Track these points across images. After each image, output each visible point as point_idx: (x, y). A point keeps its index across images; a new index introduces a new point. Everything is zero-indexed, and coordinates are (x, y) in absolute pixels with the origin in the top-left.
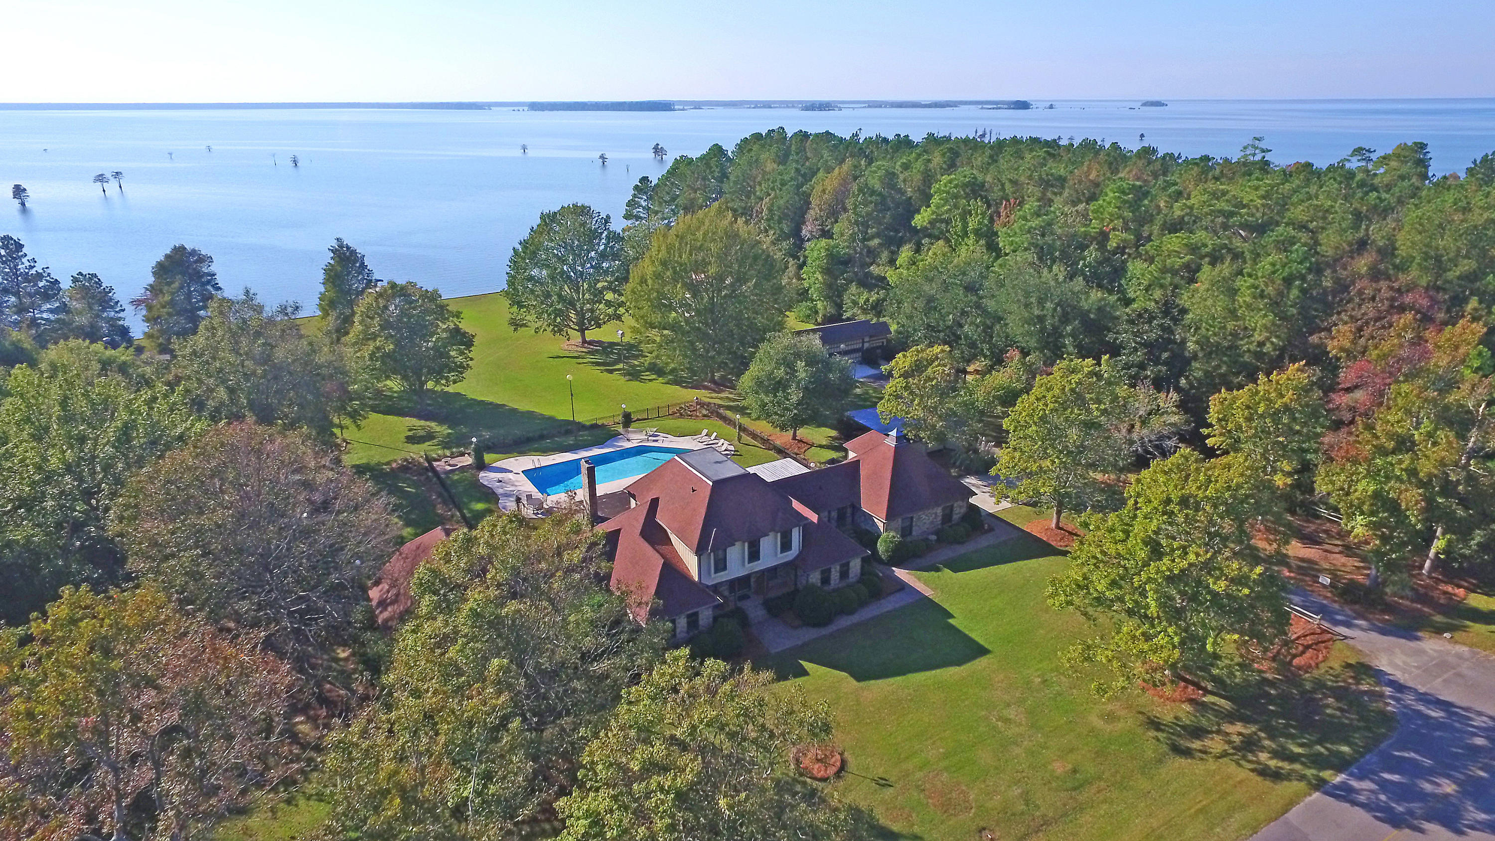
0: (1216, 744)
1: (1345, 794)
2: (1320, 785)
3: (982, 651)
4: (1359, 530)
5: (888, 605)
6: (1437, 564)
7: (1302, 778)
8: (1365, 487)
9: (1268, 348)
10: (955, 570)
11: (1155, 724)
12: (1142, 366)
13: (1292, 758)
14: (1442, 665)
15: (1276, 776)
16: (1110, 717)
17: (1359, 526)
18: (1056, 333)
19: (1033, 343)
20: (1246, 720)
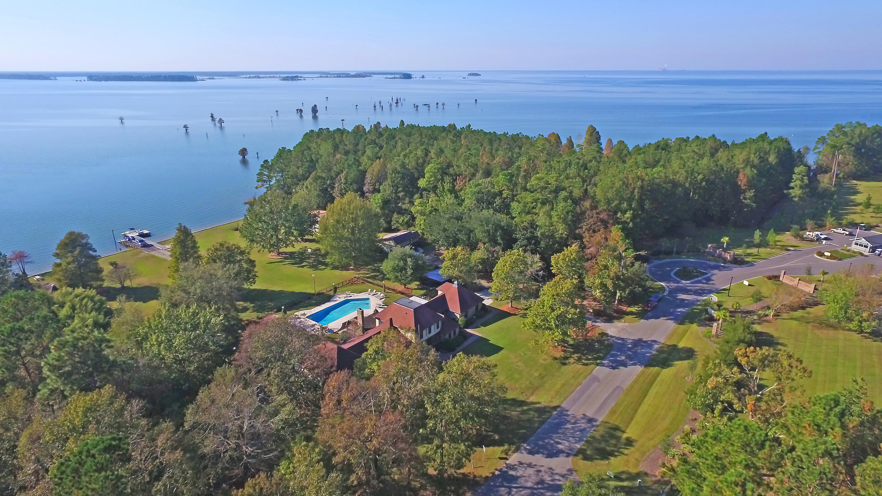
0: (572, 360)
1: (603, 365)
2: (598, 365)
3: (501, 349)
4: (598, 294)
5: (469, 341)
6: (619, 300)
7: (593, 363)
8: (598, 281)
9: (564, 235)
10: (485, 326)
11: (555, 359)
12: (526, 246)
13: (589, 360)
14: (623, 329)
15: (587, 365)
16: (545, 360)
17: (597, 293)
18: (494, 236)
19: (486, 240)
20: (577, 353)
